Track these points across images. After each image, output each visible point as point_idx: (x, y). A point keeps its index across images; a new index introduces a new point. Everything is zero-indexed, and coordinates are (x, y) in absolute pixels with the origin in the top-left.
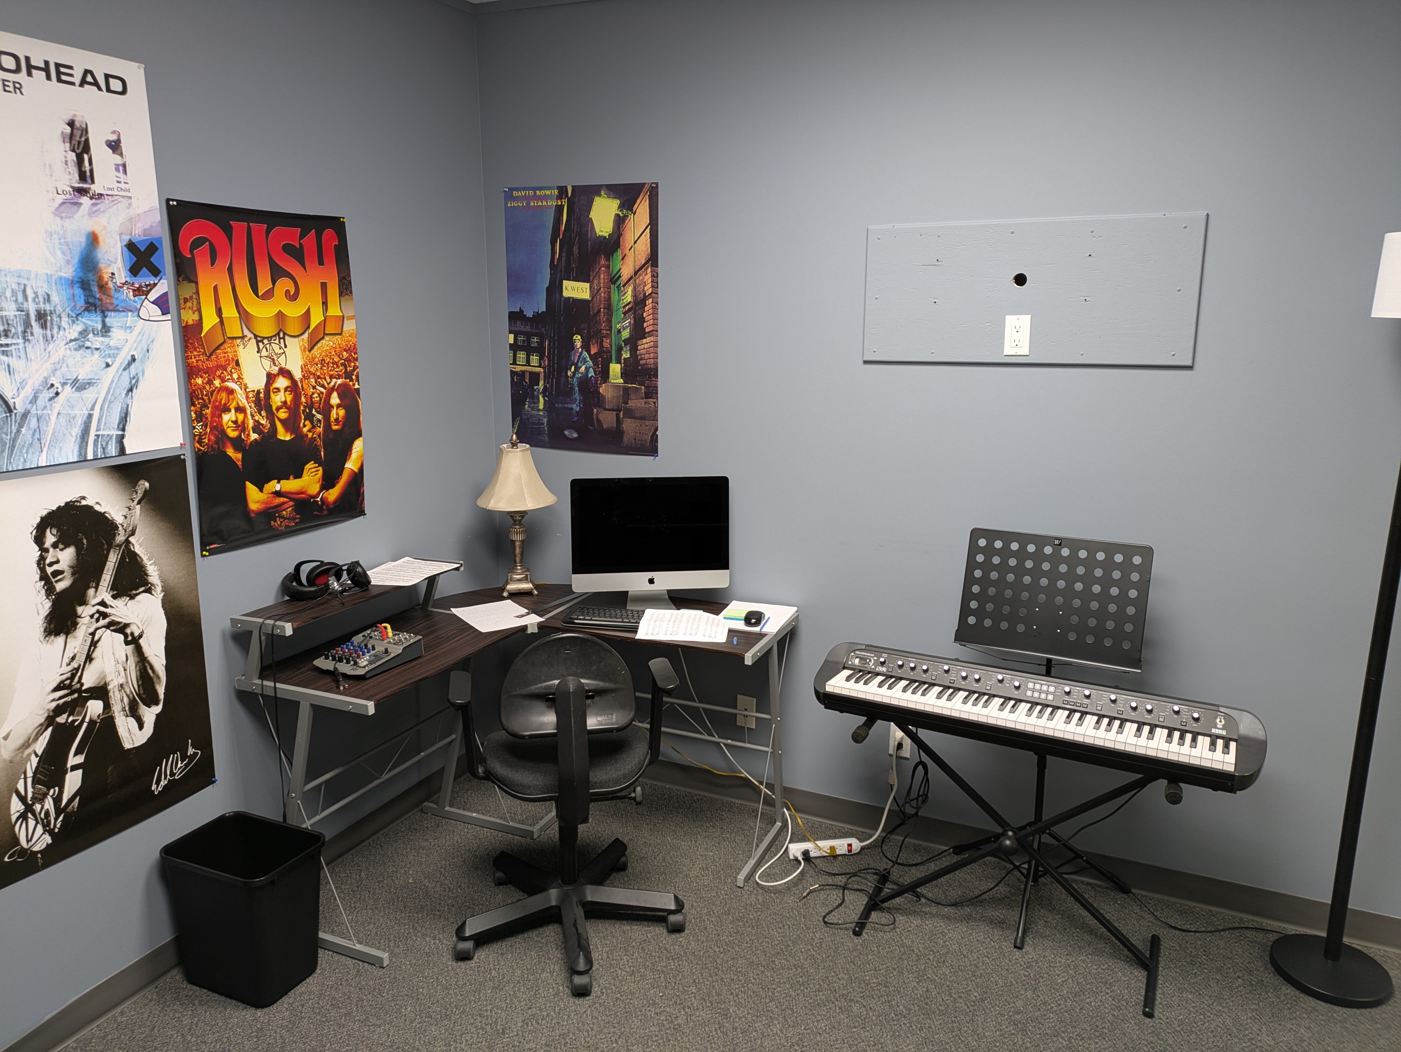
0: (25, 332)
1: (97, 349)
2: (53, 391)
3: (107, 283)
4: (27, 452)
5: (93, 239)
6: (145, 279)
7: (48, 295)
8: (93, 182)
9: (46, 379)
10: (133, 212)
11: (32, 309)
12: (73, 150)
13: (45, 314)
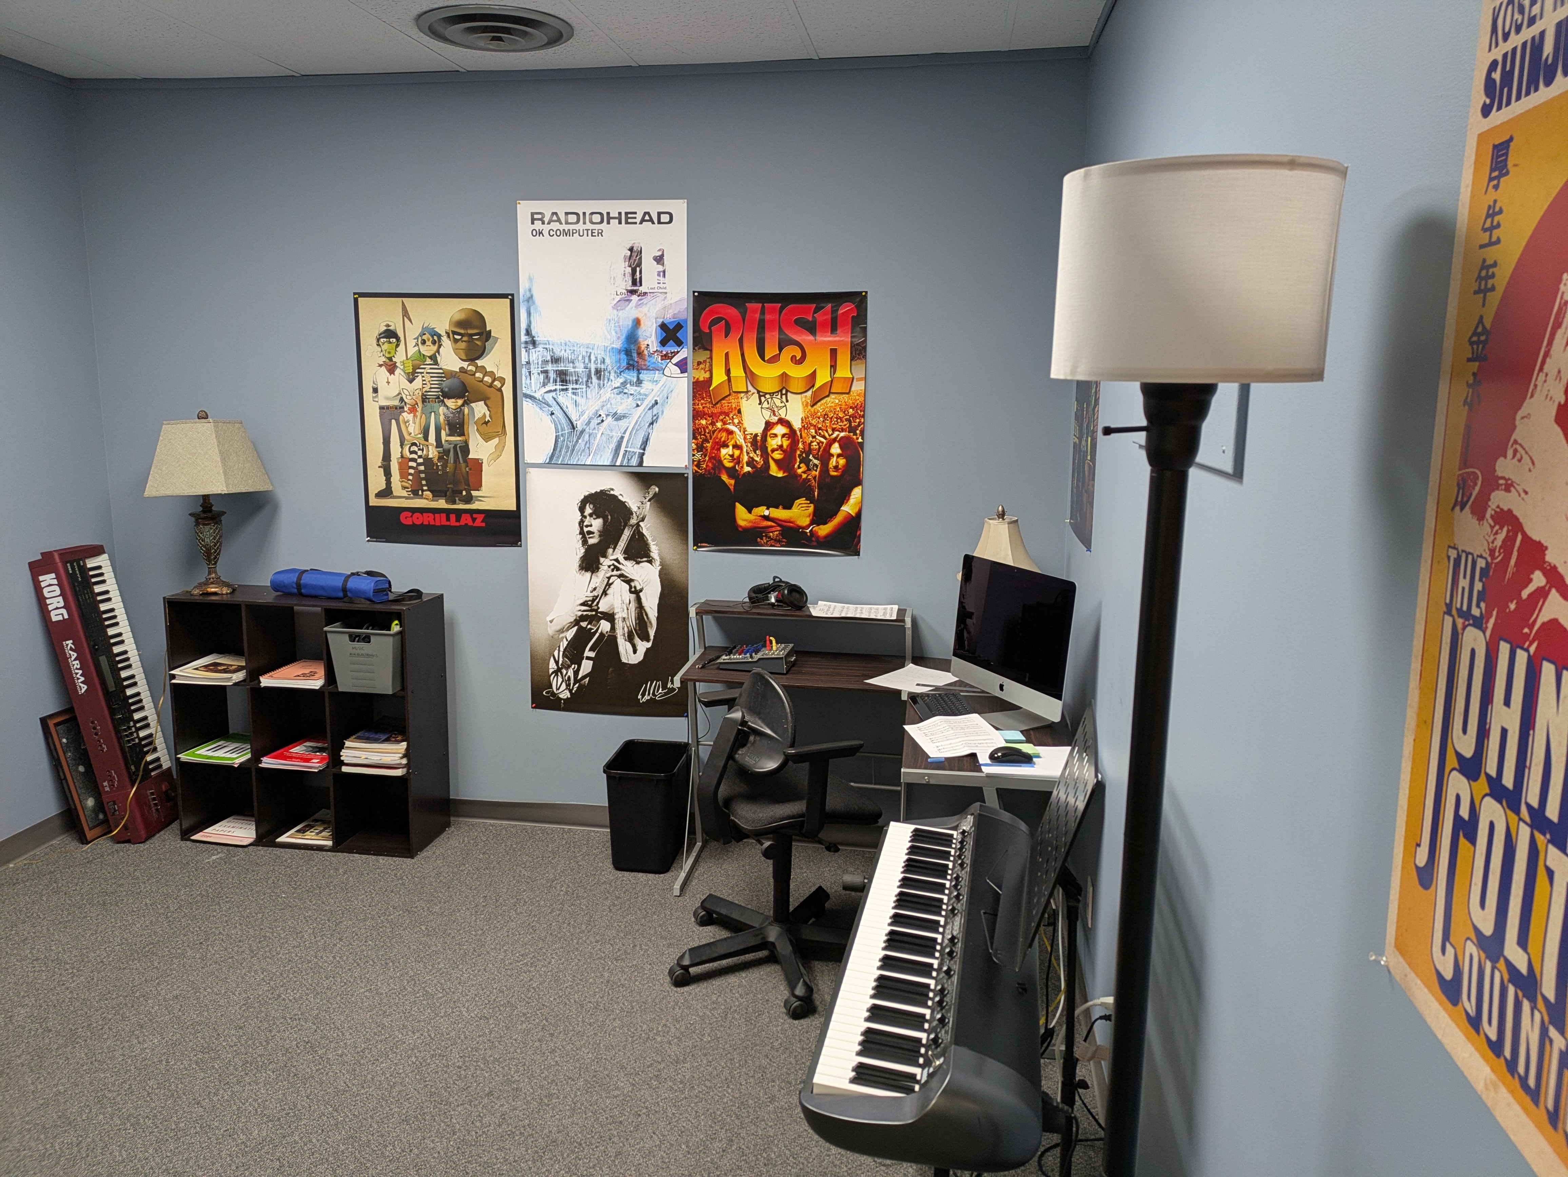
0: (587, 381)
1: (631, 394)
2: (600, 419)
3: (643, 351)
4: (581, 455)
5: (637, 322)
6: (671, 348)
7: (604, 359)
8: (641, 285)
9: (597, 411)
10: (667, 302)
11: (593, 367)
12: (630, 266)
13: (600, 371)
